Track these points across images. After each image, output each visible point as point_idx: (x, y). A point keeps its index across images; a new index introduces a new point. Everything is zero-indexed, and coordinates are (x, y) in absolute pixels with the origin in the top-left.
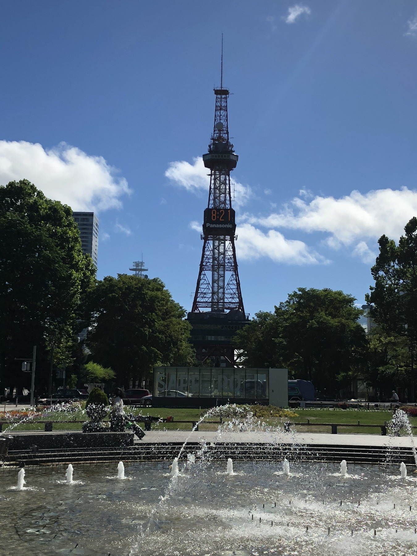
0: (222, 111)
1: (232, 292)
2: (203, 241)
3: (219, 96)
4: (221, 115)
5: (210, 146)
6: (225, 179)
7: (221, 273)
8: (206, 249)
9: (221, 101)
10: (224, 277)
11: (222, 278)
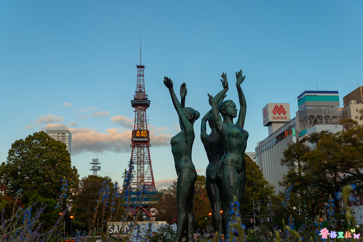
0: (141, 77)
1: (148, 176)
2: (132, 148)
3: (139, 69)
4: (140, 79)
5: (135, 96)
6: (144, 114)
7: (142, 165)
8: (133, 152)
9: (140, 71)
10: (144, 168)
11: (143, 168)
